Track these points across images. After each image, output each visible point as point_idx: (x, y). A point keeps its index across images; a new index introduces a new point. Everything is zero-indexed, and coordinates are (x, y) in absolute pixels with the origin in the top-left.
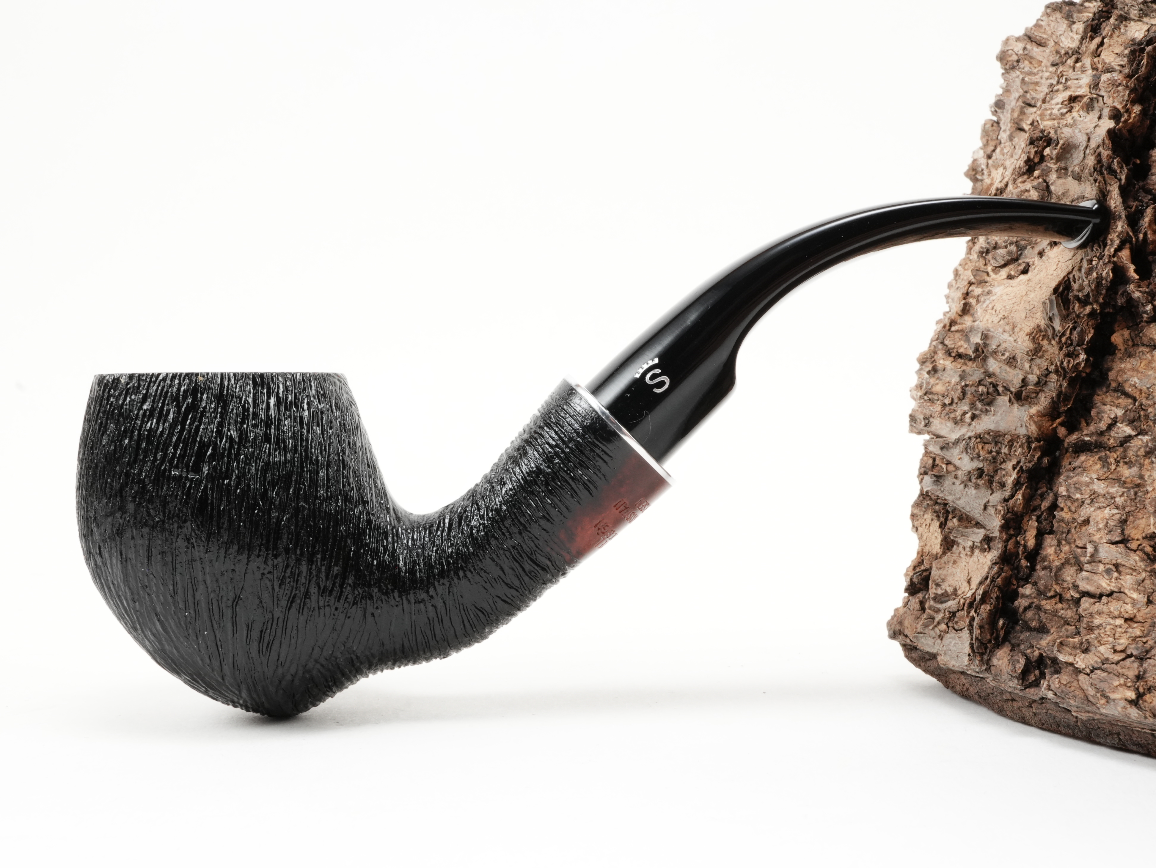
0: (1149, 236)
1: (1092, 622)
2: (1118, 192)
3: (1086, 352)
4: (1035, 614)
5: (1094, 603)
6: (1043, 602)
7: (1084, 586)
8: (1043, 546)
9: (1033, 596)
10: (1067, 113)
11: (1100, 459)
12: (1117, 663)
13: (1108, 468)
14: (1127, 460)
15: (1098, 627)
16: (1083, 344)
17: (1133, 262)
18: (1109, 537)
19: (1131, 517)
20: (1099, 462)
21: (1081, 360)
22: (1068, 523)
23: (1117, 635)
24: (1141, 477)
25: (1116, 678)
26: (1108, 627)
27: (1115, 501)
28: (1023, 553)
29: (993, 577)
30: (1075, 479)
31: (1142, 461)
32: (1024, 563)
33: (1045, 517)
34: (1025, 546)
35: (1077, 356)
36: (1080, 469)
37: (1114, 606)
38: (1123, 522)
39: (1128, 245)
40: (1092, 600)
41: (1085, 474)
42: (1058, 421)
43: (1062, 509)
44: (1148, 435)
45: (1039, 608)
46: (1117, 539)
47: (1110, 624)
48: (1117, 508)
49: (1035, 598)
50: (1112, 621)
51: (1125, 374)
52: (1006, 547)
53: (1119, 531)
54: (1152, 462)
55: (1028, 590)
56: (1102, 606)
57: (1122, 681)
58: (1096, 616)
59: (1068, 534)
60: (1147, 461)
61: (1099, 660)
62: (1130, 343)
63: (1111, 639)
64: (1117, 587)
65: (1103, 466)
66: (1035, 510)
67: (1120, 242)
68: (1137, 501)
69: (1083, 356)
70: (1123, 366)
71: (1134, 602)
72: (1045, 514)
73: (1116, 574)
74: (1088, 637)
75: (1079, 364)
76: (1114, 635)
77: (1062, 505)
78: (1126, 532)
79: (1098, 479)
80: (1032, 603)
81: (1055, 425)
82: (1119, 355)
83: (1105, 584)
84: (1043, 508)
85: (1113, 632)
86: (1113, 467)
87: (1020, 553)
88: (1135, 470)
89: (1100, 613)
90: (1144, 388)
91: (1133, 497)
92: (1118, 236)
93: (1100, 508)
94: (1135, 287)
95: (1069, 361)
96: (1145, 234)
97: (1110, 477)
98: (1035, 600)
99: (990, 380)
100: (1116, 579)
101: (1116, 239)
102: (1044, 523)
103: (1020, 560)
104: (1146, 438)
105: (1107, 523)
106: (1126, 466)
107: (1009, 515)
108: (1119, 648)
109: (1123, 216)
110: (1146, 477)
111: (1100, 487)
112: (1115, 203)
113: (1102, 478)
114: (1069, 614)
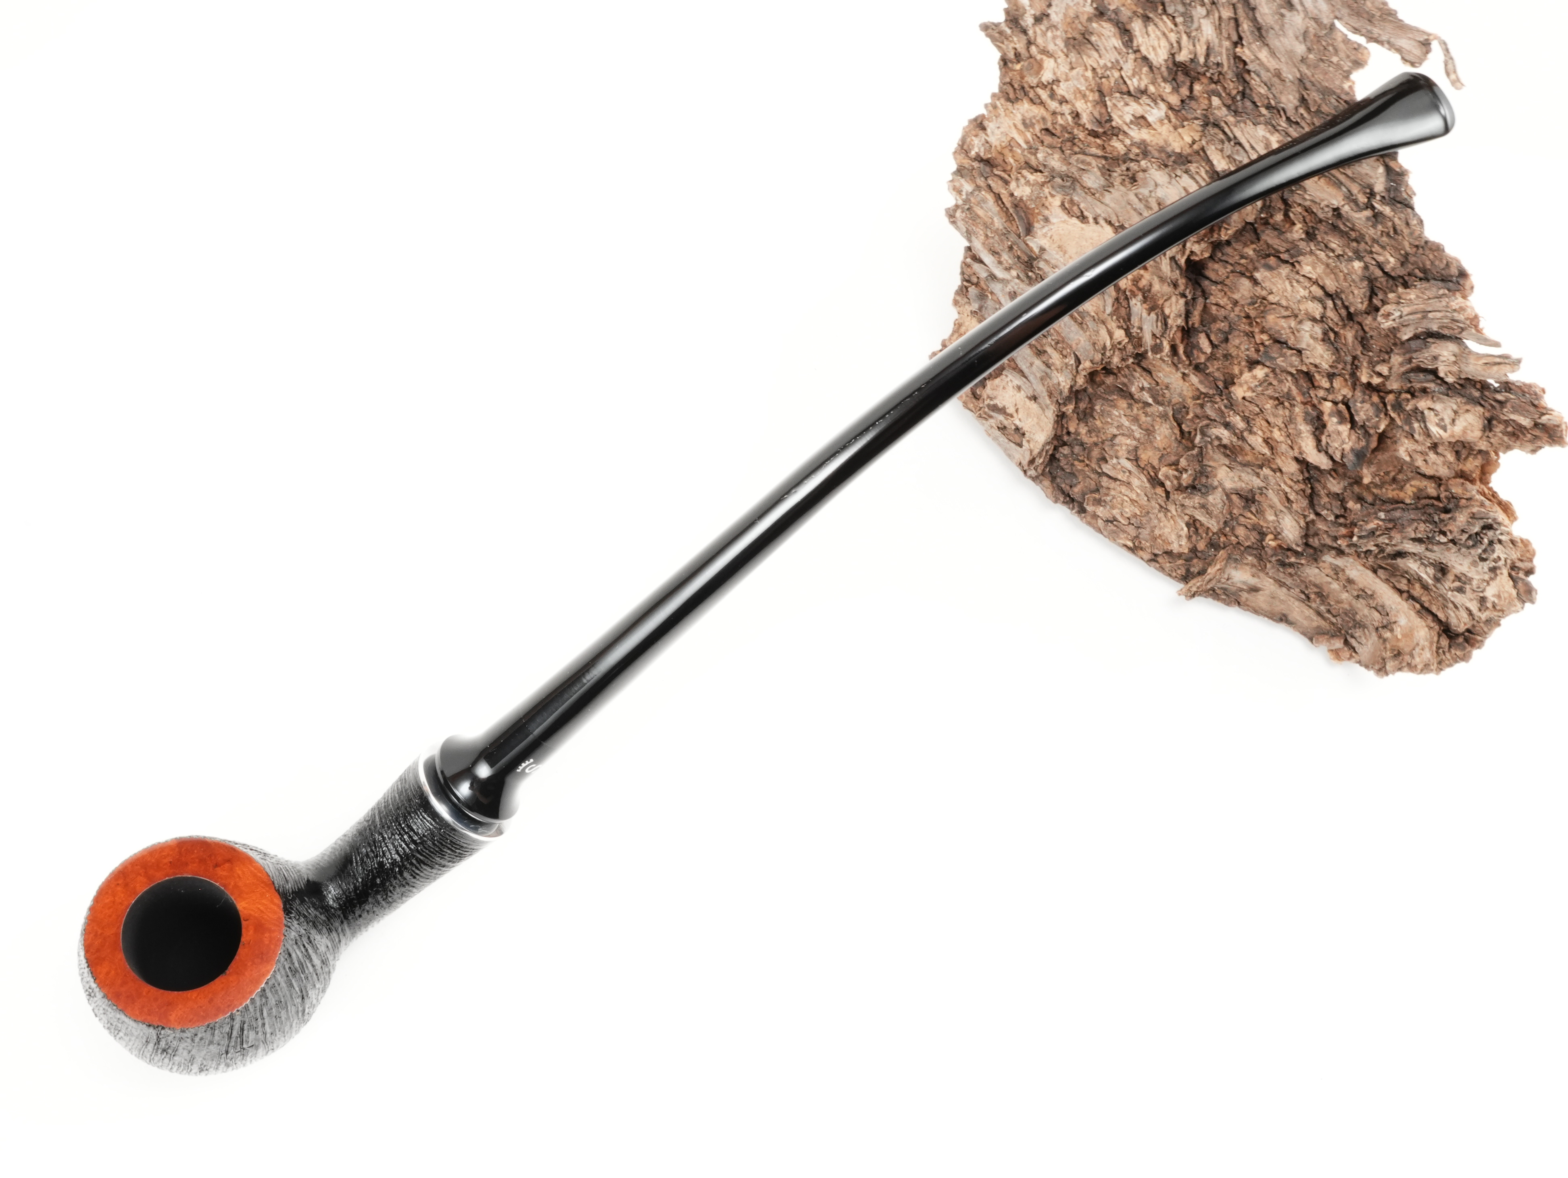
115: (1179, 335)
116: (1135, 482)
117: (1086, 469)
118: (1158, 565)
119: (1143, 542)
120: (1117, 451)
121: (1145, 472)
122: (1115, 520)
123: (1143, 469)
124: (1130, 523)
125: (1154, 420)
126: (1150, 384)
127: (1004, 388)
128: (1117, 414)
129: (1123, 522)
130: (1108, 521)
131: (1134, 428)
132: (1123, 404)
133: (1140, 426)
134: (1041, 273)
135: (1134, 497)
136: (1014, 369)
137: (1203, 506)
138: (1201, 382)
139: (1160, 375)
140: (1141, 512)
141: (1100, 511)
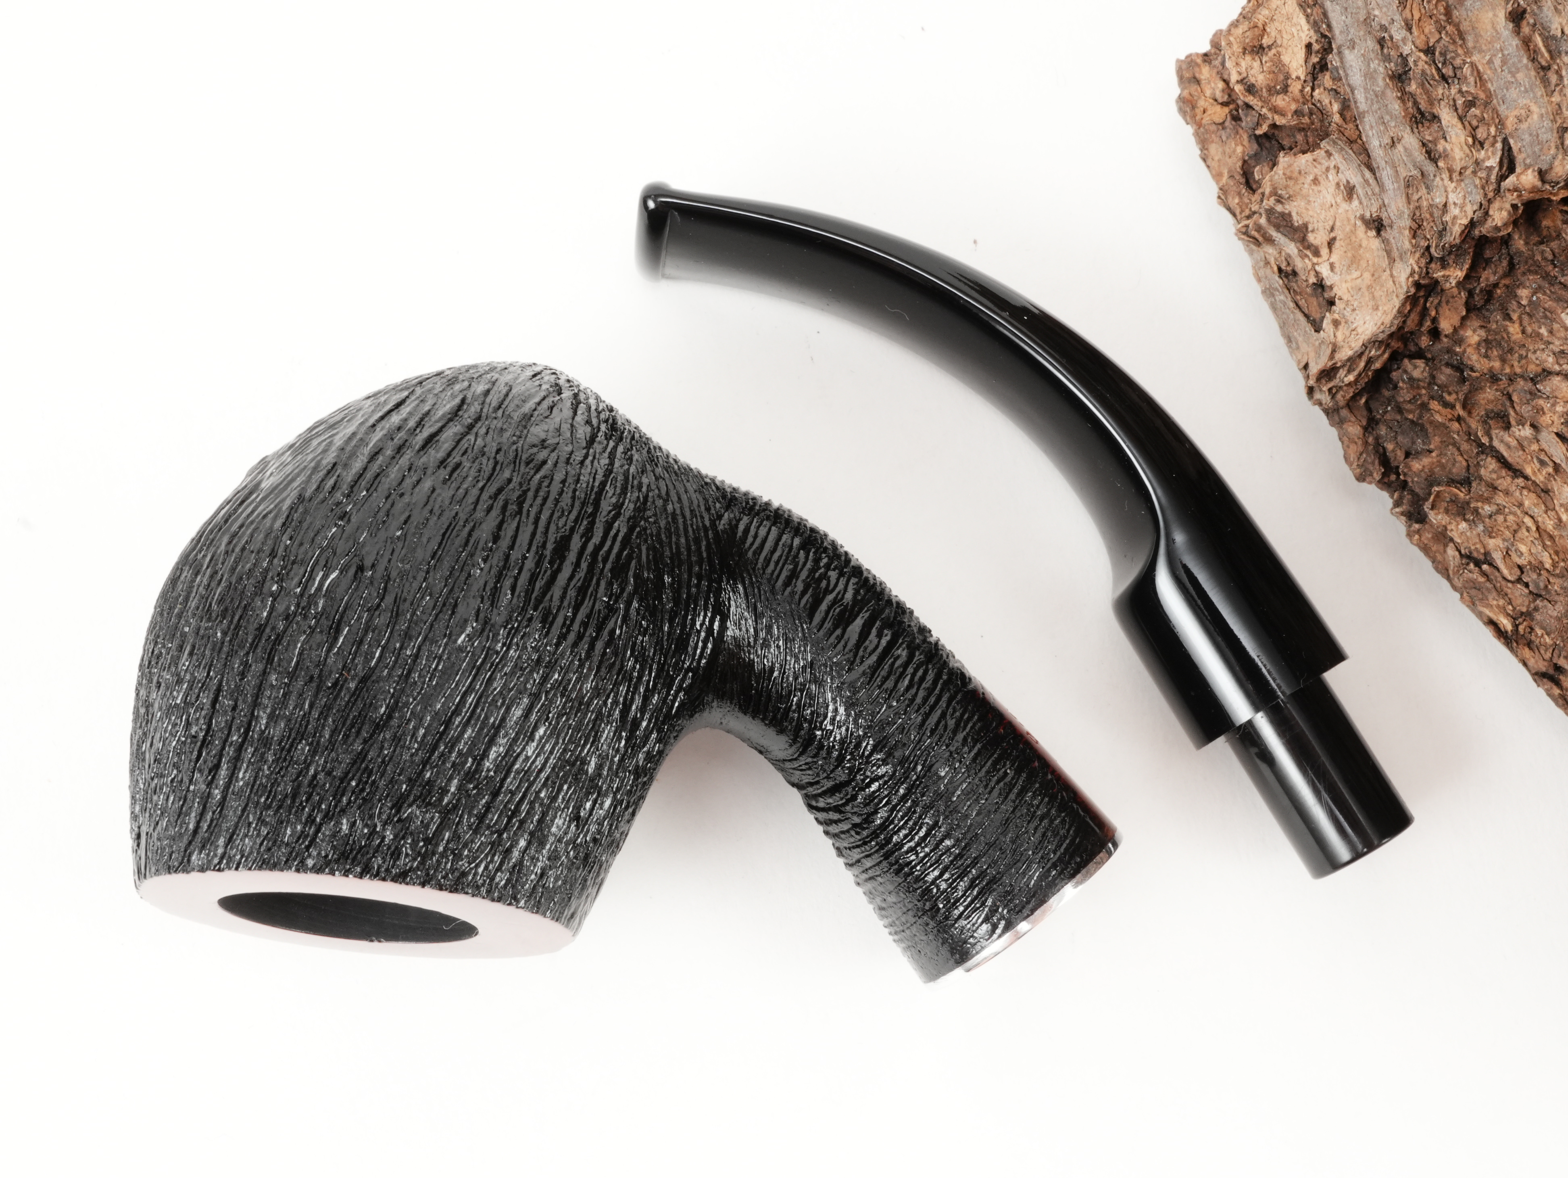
1: (1492, 495)
4: (1415, 410)
5: (1505, 476)
6: (1434, 405)
7: (1500, 446)
9: (1422, 384)
12: (1505, 578)
15: (1498, 506)
22: (1511, 341)
23: (1519, 535)
25: (1494, 594)
26: (1511, 518)
30: (1549, 304)
34: (1435, 320)
37: (1529, 501)
40: (1503, 471)
43: (1511, 319)
47: (1515, 514)
49: (1424, 388)
50: (1520, 515)
55: (1416, 370)
56: (1514, 488)
57: (1501, 602)
58: (1501, 493)
59: (1506, 351)
61: (1482, 551)
63: (1508, 534)
64: (1546, 484)
73: (1550, 470)
74: (1479, 504)
76: (1515, 531)
77: (1514, 315)
80: (1419, 395)
83: (1530, 468)
85: (1515, 527)
87: (1424, 329)
89: (1507, 493)
98: (1424, 391)
103: (1420, 335)
107: (1425, 283)
108: (1516, 559)
114: (1466, 448)
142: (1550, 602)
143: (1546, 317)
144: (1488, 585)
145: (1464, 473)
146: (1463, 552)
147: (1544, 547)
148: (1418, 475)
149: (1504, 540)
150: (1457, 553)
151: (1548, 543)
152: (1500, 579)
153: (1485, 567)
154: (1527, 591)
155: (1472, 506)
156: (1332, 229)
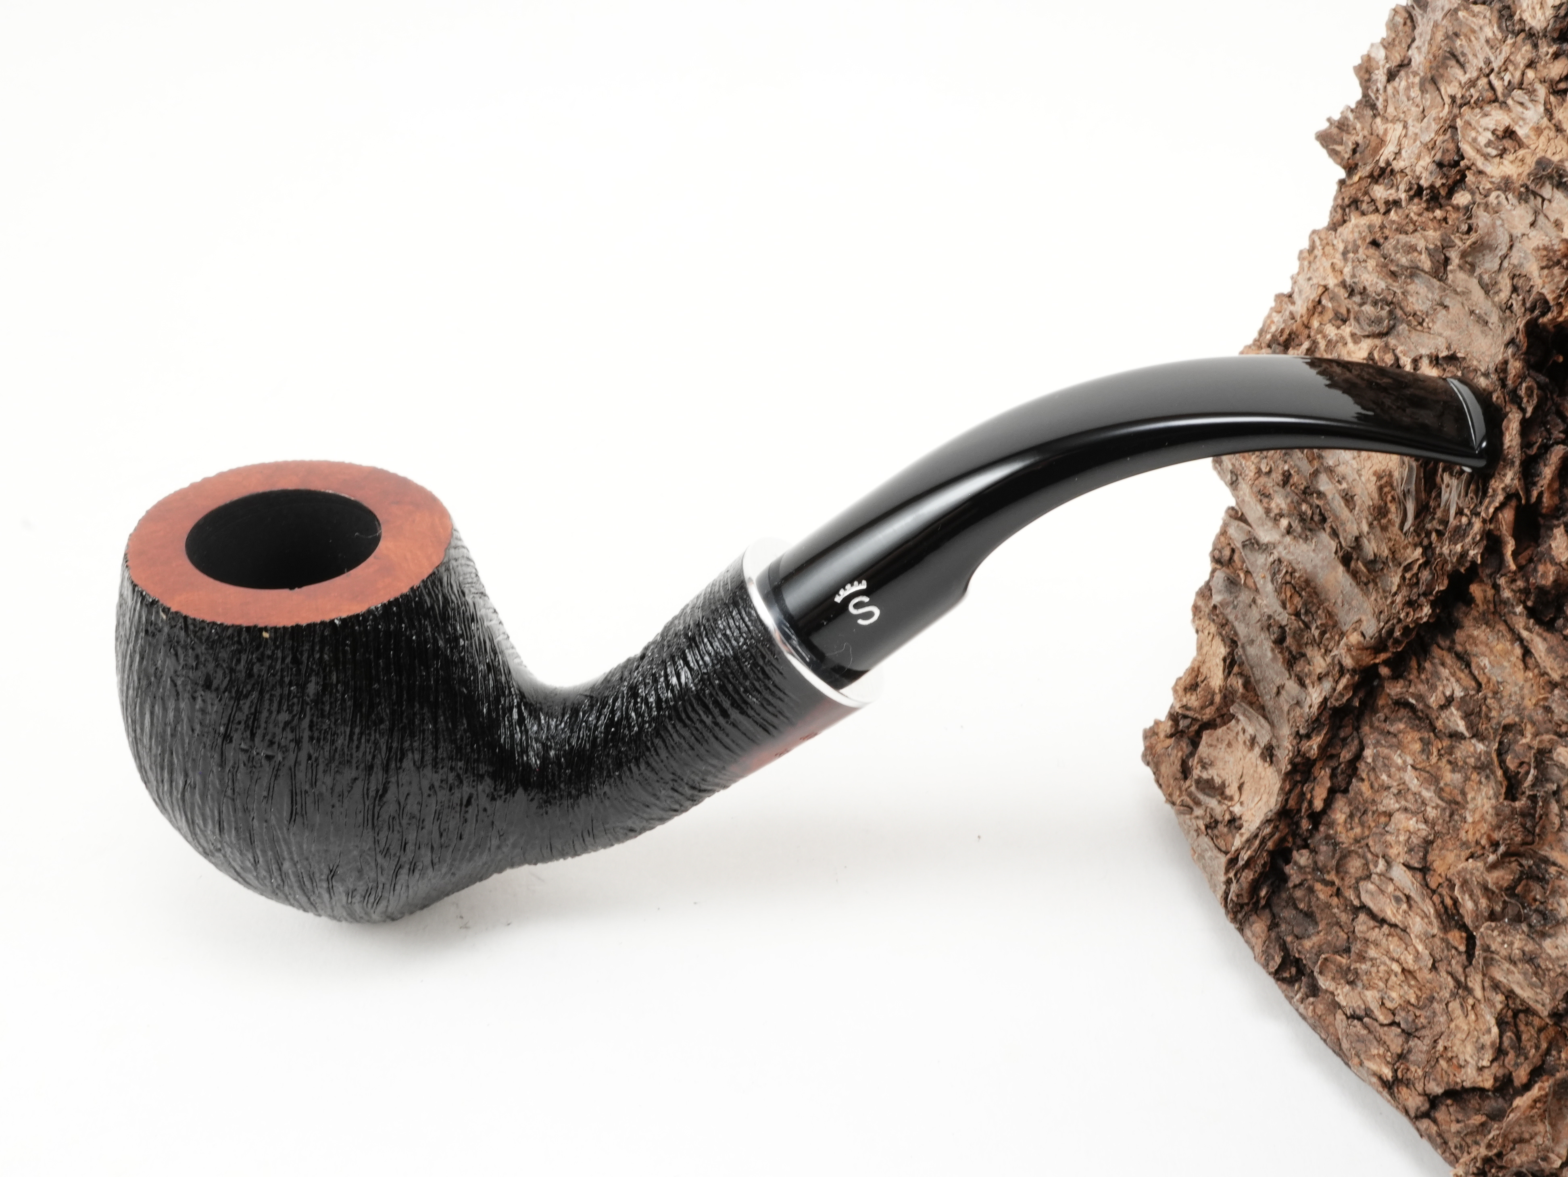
0: (1545, 500)
1: (1366, 952)
2: (1518, 428)
3: (1433, 605)
4: (1305, 896)
5: (1373, 928)
6: (1318, 886)
7: (1366, 899)
8: (1333, 806)
9: (1308, 870)
10: (1496, 156)
11: (1421, 739)
12: (1382, 1025)
13: (1428, 758)
14: (1452, 758)
15: (1371, 960)
16: (1431, 593)
17: (1516, 536)
18: (1407, 857)
19: (1439, 841)
20: (1419, 742)
21: (1423, 614)
22: (1365, 801)
23: (1390, 983)
24: (1463, 793)
25: (1375, 1043)
26: (1382, 968)
27: (1425, 810)
28: (1307, 810)
29: (1264, 838)
30: (1386, 751)
31: (1469, 773)
32: (1305, 825)
33: (1342, 770)
34: (1311, 803)
35: (1421, 606)
36: (1394, 740)
37: (1394, 945)
38: (1428, 843)
39: (1514, 503)
40: (1372, 923)
41: (1399, 752)
42: (1383, 656)
43: (1362, 780)
44: (1484, 744)
45: (1311, 890)
46: (1416, 865)
47: (1385, 964)
48: (1426, 821)
49: (1309, 873)
50: (1388, 962)
51: (1476, 645)
52: (1287, 800)
53: (1421, 854)
54: (1480, 782)
55: (1302, 858)
56: (1381, 937)
57: (1381, 1051)
58: (1372, 946)
59: (1363, 814)
60: (1474, 776)
61: (1363, 1007)
62: (1491, 606)
63: (1381, 985)
64: (1403, 923)
65: (1423, 751)
66: (1332, 757)
67: (1505, 498)
68: (1451, 825)
69: (1427, 610)
70: (1476, 633)
71: (1417, 956)
72: (1343, 766)
73: (1405, 906)
74: (1358, 965)
75: (1421, 618)
76: (1387, 981)
77: (1364, 776)
78: (1430, 858)
79: (1412, 766)
80: (1306, 880)
81: (1377, 661)
82: (1474, 613)
83: (1390, 911)
84: (1341, 759)
85: (1386, 976)
86: (1434, 759)
87: (1303, 810)
88: (1458, 777)
89: (1377, 944)
90: (1494, 679)
91: (1448, 819)
92: (1503, 489)
93: (1406, 810)
94: (1506, 582)
95: (1407, 614)
96: (1541, 494)
97: (1428, 769)
98: (1309, 877)
99: (1317, 502)
100: (1405, 912)
101: (1500, 492)
102: (1340, 778)
103: (1301, 817)
104: (1480, 747)
105: (1410, 838)
106: (1449, 767)
107: (1298, 760)
108: (1389, 1004)
109: (1517, 463)
110: (1469, 797)
111: (1412, 779)
112: (1511, 440)
113: (1418, 766)
114: (1344, 917)
115: (1507, 516)
116: (1417, 925)
117: (1335, 901)
118: (1434, 1129)
119: (1413, 1069)
120: (1388, 845)
121: (1435, 898)
122: (1368, 1013)
123: (1434, 892)
124: (1393, 1023)
125: (1467, 779)
126: (1465, 689)
127: (1229, 745)
128: (1399, 761)
129: (1381, 1018)
130: (1354, 1017)
131: (1427, 794)
132: (1413, 741)
133: (1439, 792)
134: (1320, 503)
135: (1409, 960)
136: (1251, 704)
137: (1530, 959)
138: (1550, 650)
139: (1485, 661)
140: (1418, 998)
141: (1345, 995)
142: (1419, 1038)
143: (1385, 765)
144: (1371, 1037)
145: (1345, 944)
146: (1348, 1014)
147: (1410, 986)
148: (1310, 952)
149: (1379, 991)
150: (1344, 1017)
151: (1413, 983)
152: (1378, 1028)
153: (1366, 1020)
154: (1399, 1030)
155: (1352, 968)
156: (1241, 777)
